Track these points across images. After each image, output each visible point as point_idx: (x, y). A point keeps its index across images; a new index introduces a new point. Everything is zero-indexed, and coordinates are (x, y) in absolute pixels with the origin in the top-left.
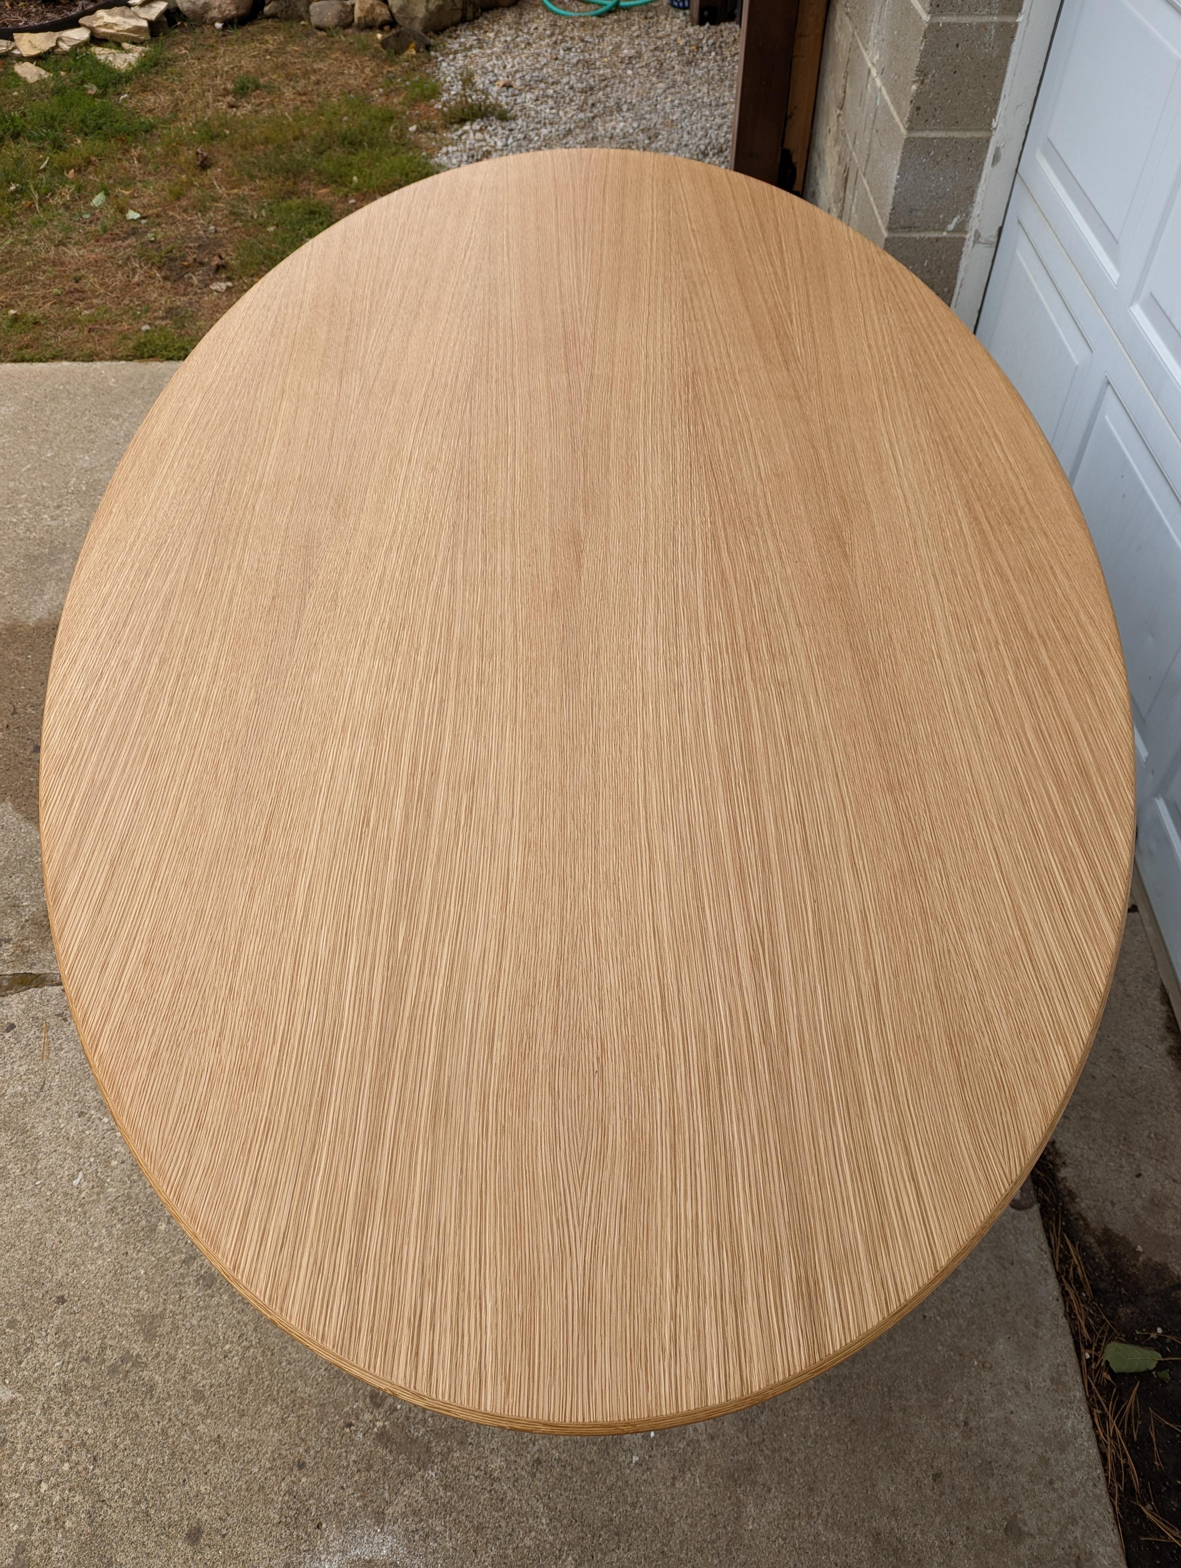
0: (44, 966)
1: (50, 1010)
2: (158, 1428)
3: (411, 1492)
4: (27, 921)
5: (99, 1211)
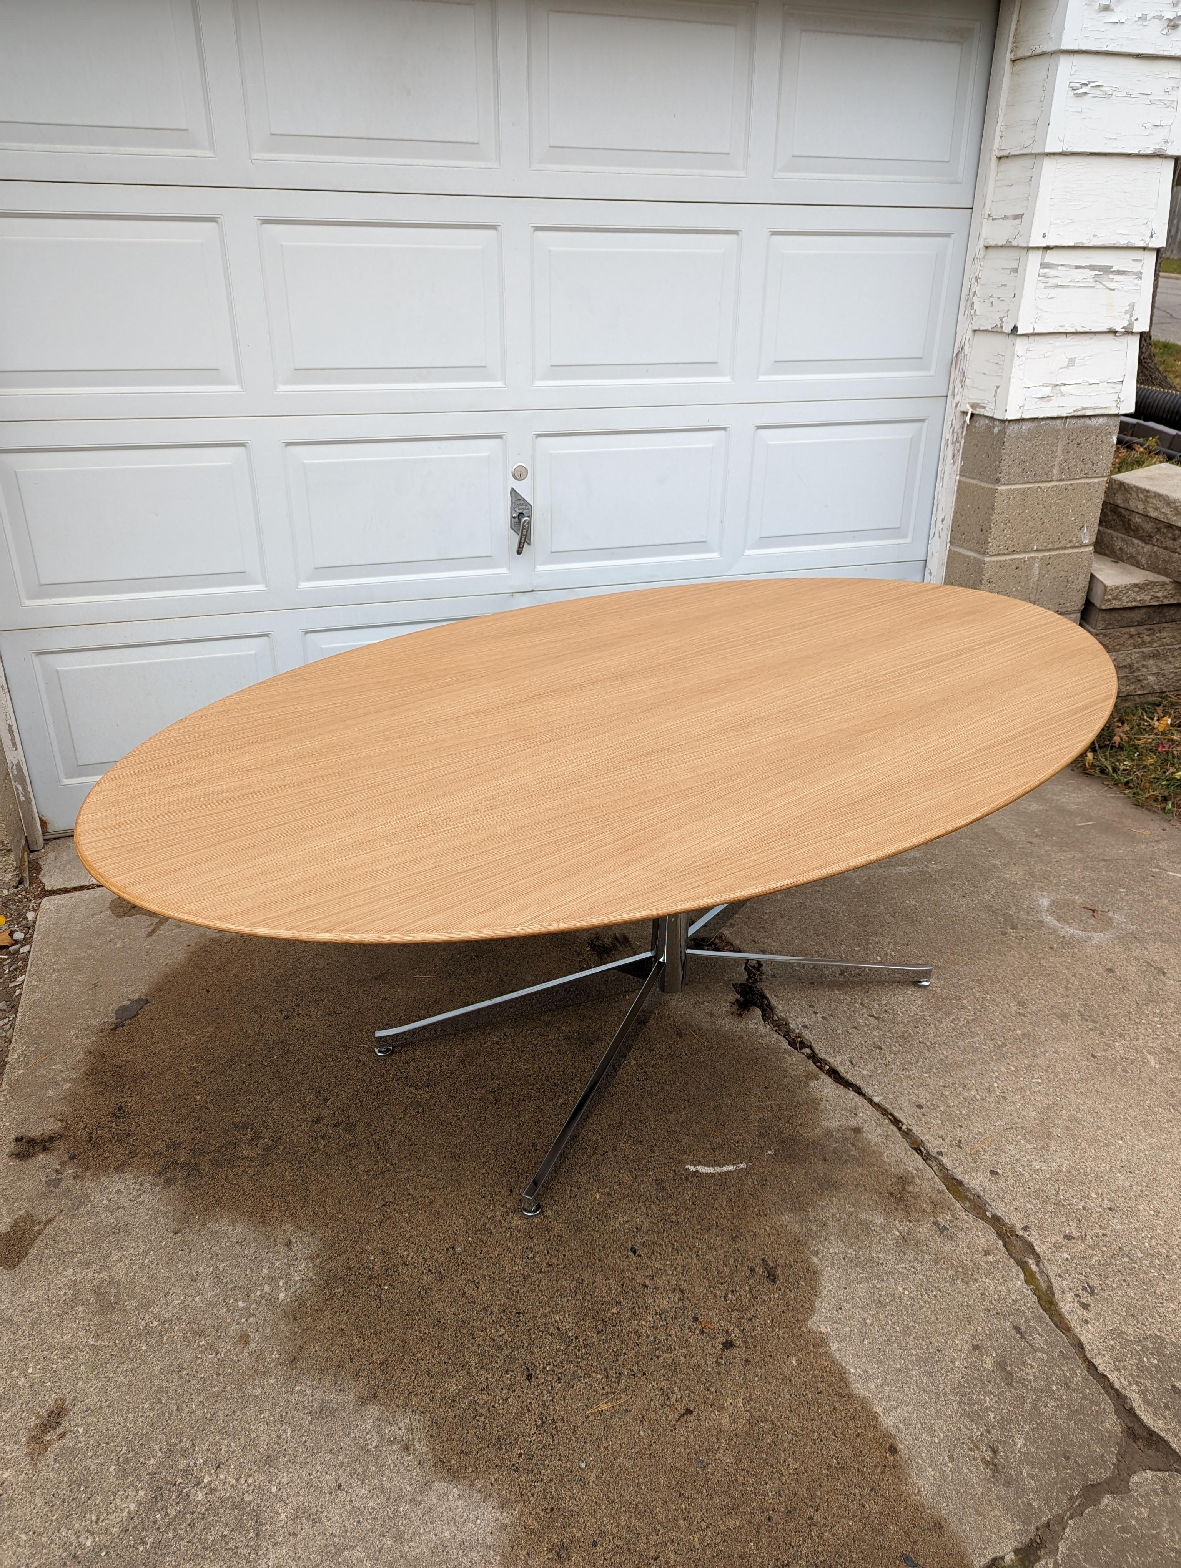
0: (935, 1183)
1: (962, 1156)
2: (1094, 996)
3: (1022, 915)
4: (910, 1221)
5: (1041, 1060)
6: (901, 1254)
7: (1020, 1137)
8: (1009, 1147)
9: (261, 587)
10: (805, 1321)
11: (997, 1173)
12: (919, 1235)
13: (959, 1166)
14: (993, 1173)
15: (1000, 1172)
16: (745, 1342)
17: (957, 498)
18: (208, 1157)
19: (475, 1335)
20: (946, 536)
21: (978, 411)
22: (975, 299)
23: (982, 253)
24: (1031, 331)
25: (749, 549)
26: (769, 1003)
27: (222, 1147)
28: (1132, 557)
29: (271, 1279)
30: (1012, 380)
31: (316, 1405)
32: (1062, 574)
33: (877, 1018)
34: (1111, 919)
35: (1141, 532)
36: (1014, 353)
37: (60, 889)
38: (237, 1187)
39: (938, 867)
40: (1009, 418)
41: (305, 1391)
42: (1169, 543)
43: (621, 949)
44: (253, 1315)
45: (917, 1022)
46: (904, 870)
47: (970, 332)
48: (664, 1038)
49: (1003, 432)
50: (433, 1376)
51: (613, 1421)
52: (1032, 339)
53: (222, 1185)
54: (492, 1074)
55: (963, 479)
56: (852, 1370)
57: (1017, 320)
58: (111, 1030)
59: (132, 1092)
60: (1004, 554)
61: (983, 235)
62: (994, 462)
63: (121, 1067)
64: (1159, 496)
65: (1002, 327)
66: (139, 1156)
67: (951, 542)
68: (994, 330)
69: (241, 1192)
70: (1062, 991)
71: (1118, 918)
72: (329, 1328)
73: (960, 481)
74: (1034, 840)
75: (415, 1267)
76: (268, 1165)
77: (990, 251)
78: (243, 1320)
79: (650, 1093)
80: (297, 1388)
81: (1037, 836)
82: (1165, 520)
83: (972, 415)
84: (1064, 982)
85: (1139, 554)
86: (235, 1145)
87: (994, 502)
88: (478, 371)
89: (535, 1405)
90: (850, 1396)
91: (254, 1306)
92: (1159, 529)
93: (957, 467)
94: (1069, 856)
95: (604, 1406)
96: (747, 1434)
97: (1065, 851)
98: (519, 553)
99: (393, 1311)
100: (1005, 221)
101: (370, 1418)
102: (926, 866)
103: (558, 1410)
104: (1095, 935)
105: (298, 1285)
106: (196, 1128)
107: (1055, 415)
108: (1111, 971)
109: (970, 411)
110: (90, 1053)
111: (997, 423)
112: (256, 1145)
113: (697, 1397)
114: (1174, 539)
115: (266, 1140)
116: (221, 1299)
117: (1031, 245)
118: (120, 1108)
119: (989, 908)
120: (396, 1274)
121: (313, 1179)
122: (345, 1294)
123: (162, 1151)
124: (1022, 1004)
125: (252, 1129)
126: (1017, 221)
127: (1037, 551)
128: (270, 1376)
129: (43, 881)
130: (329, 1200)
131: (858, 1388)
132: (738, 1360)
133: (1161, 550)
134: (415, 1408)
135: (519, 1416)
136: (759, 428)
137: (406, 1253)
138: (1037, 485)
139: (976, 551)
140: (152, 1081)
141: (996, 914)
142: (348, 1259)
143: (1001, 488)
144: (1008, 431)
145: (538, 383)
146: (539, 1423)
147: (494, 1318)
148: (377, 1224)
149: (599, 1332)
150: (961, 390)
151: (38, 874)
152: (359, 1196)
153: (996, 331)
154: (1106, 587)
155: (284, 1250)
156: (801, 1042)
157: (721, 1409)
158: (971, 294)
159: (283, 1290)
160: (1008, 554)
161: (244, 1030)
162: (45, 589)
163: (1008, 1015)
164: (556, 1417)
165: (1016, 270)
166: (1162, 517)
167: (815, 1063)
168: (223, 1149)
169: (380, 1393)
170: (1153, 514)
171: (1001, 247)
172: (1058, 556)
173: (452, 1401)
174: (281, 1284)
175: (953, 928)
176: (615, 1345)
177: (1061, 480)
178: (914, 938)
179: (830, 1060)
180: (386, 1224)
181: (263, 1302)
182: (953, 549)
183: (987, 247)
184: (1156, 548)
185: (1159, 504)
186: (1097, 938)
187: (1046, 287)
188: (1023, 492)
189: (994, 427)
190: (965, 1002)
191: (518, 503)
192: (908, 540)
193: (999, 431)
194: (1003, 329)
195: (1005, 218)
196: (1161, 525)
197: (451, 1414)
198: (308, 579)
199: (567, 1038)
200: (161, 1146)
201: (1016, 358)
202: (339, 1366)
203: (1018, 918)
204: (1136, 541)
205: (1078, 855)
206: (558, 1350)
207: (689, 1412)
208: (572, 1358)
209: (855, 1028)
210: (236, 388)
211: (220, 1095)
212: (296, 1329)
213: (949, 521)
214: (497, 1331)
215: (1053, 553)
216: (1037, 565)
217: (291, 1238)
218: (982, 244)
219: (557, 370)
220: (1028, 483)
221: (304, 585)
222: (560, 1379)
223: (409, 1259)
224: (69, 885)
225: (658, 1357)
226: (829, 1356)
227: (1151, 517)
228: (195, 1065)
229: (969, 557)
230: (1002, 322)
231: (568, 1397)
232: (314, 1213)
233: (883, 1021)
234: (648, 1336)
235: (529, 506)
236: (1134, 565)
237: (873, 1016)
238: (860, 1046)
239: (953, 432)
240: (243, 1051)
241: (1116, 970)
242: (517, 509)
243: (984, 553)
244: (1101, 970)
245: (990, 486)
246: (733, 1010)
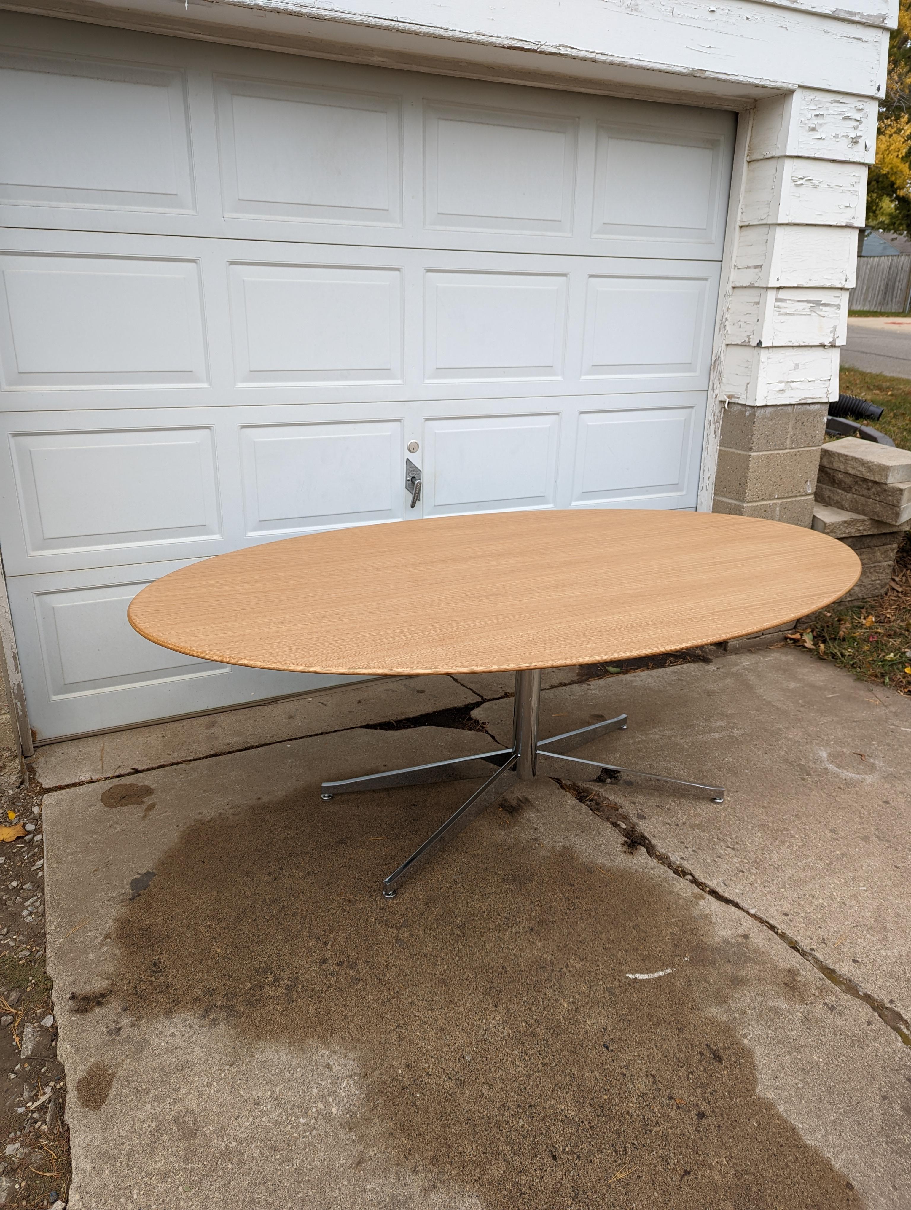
0: (815, 973)
1: (828, 950)
2: (881, 822)
3: (811, 764)
4: (807, 1004)
5: (861, 873)
6: (808, 1030)
7: (865, 932)
8: (860, 940)
9: (217, 537)
10: (753, 1090)
11: (858, 961)
12: (816, 1014)
13: (829, 958)
14: (855, 961)
15: (860, 960)
16: (713, 1112)
17: (718, 462)
18: (241, 999)
19: (501, 1128)
20: (711, 489)
21: (733, 400)
22: (727, 323)
23: (731, 291)
24: (770, 345)
25: (575, 501)
26: (650, 842)
27: (250, 989)
28: (838, 502)
29: (322, 1097)
30: (759, 378)
31: (388, 1200)
32: (795, 515)
33: (733, 849)
34: (873, 764)
35: (843, 484)
36: (759, 360)
37: (56, 787)
38: (272, 1022)
39: (740, 732)
40: (758, 405)
41: (375, 1188)
42: (865, 492)
43: (525, 808)
44: (314, 1128)
45: (763, 850)
46: (717, 735)
47: (724, 345)
48: (579, 875)
49: (753, 415)
50: (477, 1165)
51: (631, 1187)
52: (771, 350)
53: (259, 1022)
54: (454, 913)
55: (723, 448)
56: (800, 1126)
57: (761, 337)
58: (130, 899)
59: (162, 951)
60: (757, 501)
61: (731, 279)
62: (747, 435)
63: (147, 930)
64: (855, 459)
65: (749, 342)
66: (182, 1003)
67: (715, 493)
68: (744, 344)
69: (276, 1026)
70: (858, 820)
71: (879, 763)
72: (380, 1133)
73: (720, 450)
74: (802, 709)
75: (437, 1076)
76: (293, 1001)
77: (736, 290)
78: (308, 1134)
79: (580, 919)
80: (368, 1187)
81: (802, 706)
82: (861, 476)
83: (729, 403)
84: (857, 813)
85: (843, 500)
86: (261, 988)
87: (748, 464)
88: (384, 372)
89: (565, 1180)
90: (805, 1146)
91: (313, 1121)
92: (856, 482)
93: (718, 440)
94: (830, 720)
95: (620, 1175)
96: (737, 1185)
97: (825, 716)
98: (412, 507)
99: (429, 1114)
100: (748, 270)
101: (436, 1206)
102: (731, 732)
103: (585, 1183)
104: (867, 777)
105: (345, 1099)
106: (224, 976)
107: (787, 403)
108: (887, 802)
109: (727, 400)
110: (118, 920)
111: (748, 408)
112: (279, 986)
113: (689, 1160)
114: (869, 489)
115: (286, 981)
116: (284, 1117)
117: (769, 286)
118: (155, 965)
119: (786, 761)
120: (423, 1083)
121: (333, 1010)
122: (386, 1104)
123: (201, 997)
124: (833, 831)
125: (271, 973)
126: (757, 270)
127: (778, 498)
128: (343, 1179)
129: (40, 781)
130: (352, 1026)
131: (809, 1140)
132: (712, 1127)
133: (859, 497)
134: (470, 1193)
135: (555, 1191)
136: (582, 413)
137: (426, 1065)
138: (776, 452)
139: (736, 500)
140: (176, 940)
141: (793, 765)
142: (381, 1074)
143: (753, 454)
144: (757, 414)
145: (427, 381)
146: (573, 1194)
147: (512, 1112)
148: (396, 1043)
149: (598, 1116)
150: (719, 386)
151: (34, 775)
152: (375, 1021)
153: (745, 345)
154: (825, 524)
155: (325, 1071)
156: (683, 871)
157: (711, 1167)
158: (724, 320)
159: (334, 1105)
160: (759, 501)
161: (243, 892)
162: (48, 542)
163: (826, 840)
164: (585, 1188)
165: (758, 303)
166: (858, 474)
167: (698, 886)
168: (252, 992)
169: (438, 1184)
170: (851, 471)
171: (745, 287)
172: (791, 502)
173: (499, 1184)
174: (331, 1100)
175: (766, 777)
176: (615, 1125)
177: (792, 448)
178: (740, 786)
179: (709, 883)
180: (404, 1042)
181: (320, 1117)
182: (717, 498)
183: (734, 288)
184: (855, 496)
185: (856, 465)
186: (869, 779)
187: (779, 315)
188: (768, 457)
189: (746, 411)
190: (792, 832)
191: (411, 469)
192: (684, 493)
193: (750, 414)
194: (751, 343)
195: (748, 267)
196: (858, 479)
197: (501, 1196)
198: (254, 530)
199: (504, 880)
200: (198, 993)
201: (761, 364)
202: (398, 1164)
203: (809, 767)
204: (840, 491)
205: (835, 719)
206: (571, 1134)
207: (687, 1173)
208: (583, 1139)
209: (719, 857)
210: (205, 385)
211: (237, 947)
212: (354, 1137)
213: (713, 479)
214: (518, 1123)
215: (789, 500)
216: (778, 509)
217: (329, 1061)
218: (731, 285)
219: (442, 371)
220: (771, 450)
221: (250, 534)
222: (579, 1157)
223: (431, 1070)
224: (63, 783)
225: (650, 1131)
226: (779, 1116)
227: (850, 474)
228: (209, 923)
229: (730, 504)
230: (749, 339)
231: (590, 1171)
232: (342, 1038)
233: (738, 850)
234: (638, 1115)
235: (419, 472)
236: (839, 508)
237: (729, 847)
238: (727, 871)
239: (714, 415)
240: (246, 909)
241: (891, 802)
242: (410, 474)
243: (743, 501)
244: (880, 803)
245: (745, 453)
246: (624, 849)
